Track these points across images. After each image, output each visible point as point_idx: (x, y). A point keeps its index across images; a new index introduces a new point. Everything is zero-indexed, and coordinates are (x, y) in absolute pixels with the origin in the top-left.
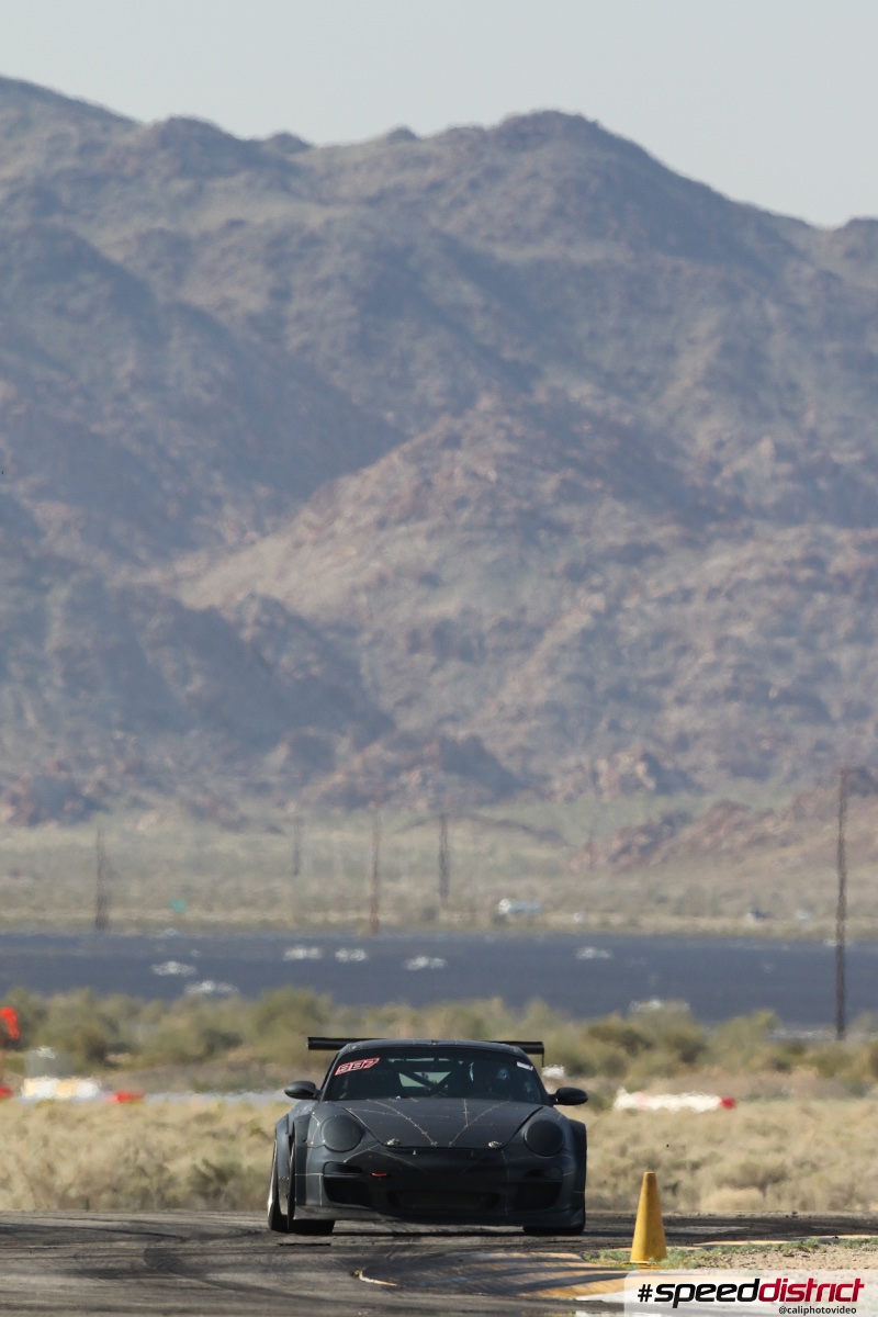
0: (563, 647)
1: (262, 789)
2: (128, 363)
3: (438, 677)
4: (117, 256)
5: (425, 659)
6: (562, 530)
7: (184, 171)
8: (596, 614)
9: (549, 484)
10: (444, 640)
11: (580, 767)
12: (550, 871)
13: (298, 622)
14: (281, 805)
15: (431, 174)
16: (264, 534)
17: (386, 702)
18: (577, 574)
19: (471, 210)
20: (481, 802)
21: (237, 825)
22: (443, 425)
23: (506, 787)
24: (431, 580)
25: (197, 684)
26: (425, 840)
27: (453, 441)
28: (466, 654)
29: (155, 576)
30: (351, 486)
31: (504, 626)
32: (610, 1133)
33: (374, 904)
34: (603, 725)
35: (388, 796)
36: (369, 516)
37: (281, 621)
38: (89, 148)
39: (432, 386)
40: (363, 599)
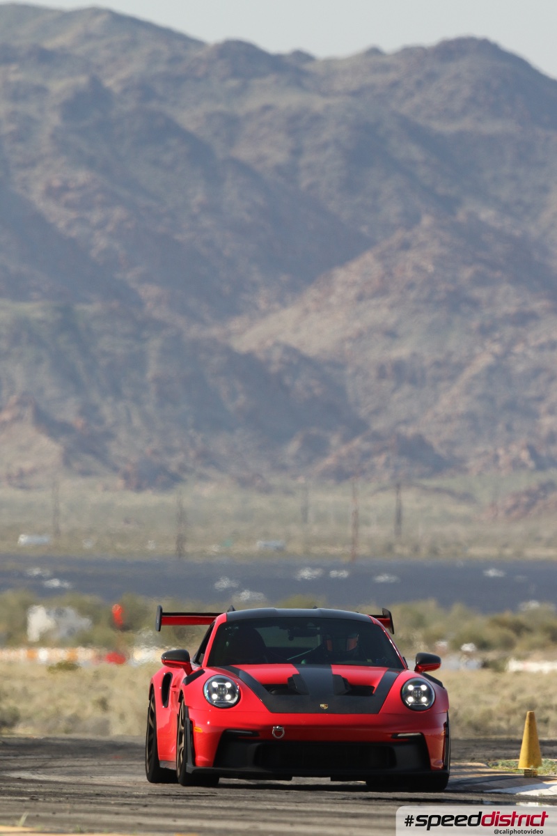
0: (475, 377)
1: (283, 468)
2: (198, 196)
3: (396, 396)
4: (191, 127)
5: (388, 384)
6: (475, 304)
7: (235, 74)
8: (496, 356)
9: (466, 273)
10: (400, 372)
11: (486, 453)
12: (466, 520)
13: (306, 361)
14: (294, 477)
15: (392, 76)
16: (284, 305)
17: (363, 412)
18: (485, 331)
19: (417, 100)
20: (422, 476)
21: (267, 490)
22: (399, 235)
23: (439, 465)
24: (392, 334)
25: (242, 399)
26: (386, 500)
27: (406, 246)
28: (413, 381)
29: (215, 332)
30: (341, 274)
31: (438, 364)
32: (506, 685)
33: (354, 542)
34: (500, 427)
35: (363, 472)
36: (353, 293)
37: (297, 360)
38: (175, 59)
39: (392, 211)
40: (348, 346)
